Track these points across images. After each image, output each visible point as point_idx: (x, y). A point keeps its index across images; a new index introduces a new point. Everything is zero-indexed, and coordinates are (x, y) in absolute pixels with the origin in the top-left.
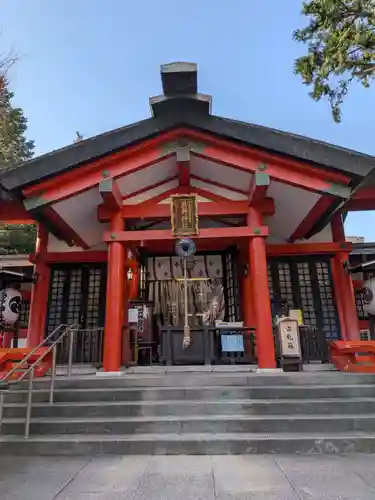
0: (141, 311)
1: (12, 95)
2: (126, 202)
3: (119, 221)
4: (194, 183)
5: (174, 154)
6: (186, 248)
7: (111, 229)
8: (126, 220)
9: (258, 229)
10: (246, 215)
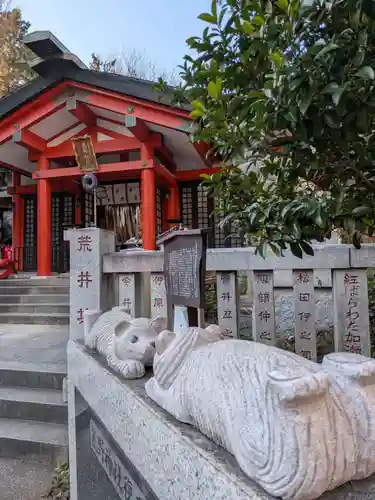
3: (44, 161)
4: (101, 123)
5: (64, 105)
6: (89, 181)
8: (49, 160)
9: (144, 163)
10: (139, 150)
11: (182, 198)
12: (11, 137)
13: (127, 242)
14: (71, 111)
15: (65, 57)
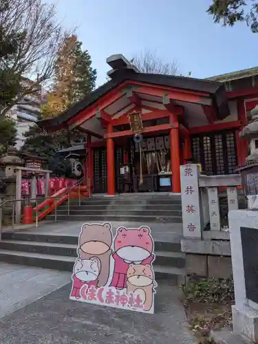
0: (125, 169)
1: (81, 44)
2: (113, 118)
3: (110, 127)
4: (144, 103)
5: (125, 94)
6: (138, 138)
7: (107, 132)
8: (114, 127)
9: (173, 125)
10: (168, 117)
11: (192, 145)
12: (95, 115)
13: (160, 174)
14: (129, 98)
15: (128, 68)
